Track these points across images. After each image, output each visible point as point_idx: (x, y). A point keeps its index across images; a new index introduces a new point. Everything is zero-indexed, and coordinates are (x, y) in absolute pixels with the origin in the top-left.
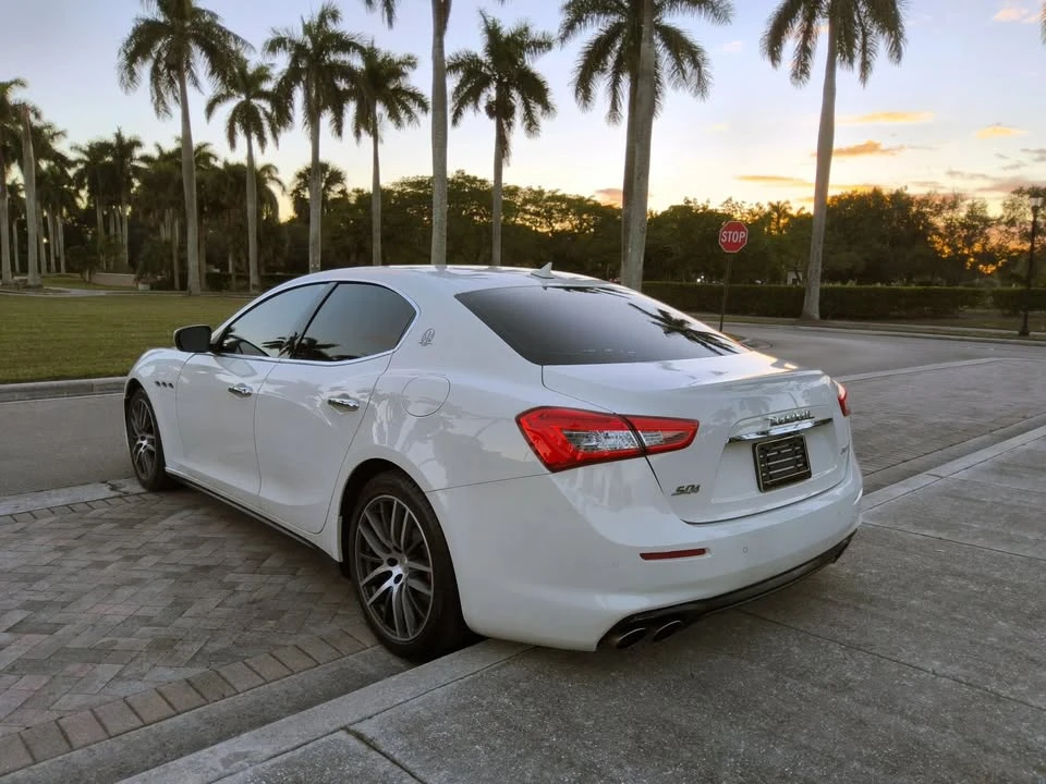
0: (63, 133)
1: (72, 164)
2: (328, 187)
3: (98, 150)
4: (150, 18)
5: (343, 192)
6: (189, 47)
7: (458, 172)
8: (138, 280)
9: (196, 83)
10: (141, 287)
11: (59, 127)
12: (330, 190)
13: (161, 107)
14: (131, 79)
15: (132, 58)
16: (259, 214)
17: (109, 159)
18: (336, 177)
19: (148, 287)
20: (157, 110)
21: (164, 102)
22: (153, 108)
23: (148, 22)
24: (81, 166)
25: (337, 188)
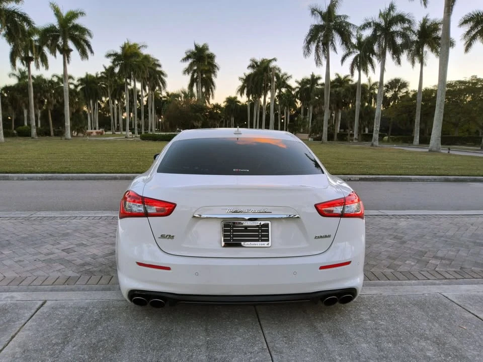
0: (291, 77)
1: (294, 89)
2: (399, 90)
3: (304, 83)
4: (317, 24)
5: (407, 92)
6: (332, 34)
7: (473, 77)
8: (309, 136)
9: (335, 49)
10: (310, 139)
11: (289, 74)
12: (400, 92)
13: (318, 62)
14: (308, 51)
15: (309, 43)
16: (363, 105)
17: (308, 86)
18: (404, 85)
19: (312, 139)
20: (317, 63)
21: (320, 60)
22: (315, 63)
23: (316, 26)
24: (297, 90)
25: (404, 90)
